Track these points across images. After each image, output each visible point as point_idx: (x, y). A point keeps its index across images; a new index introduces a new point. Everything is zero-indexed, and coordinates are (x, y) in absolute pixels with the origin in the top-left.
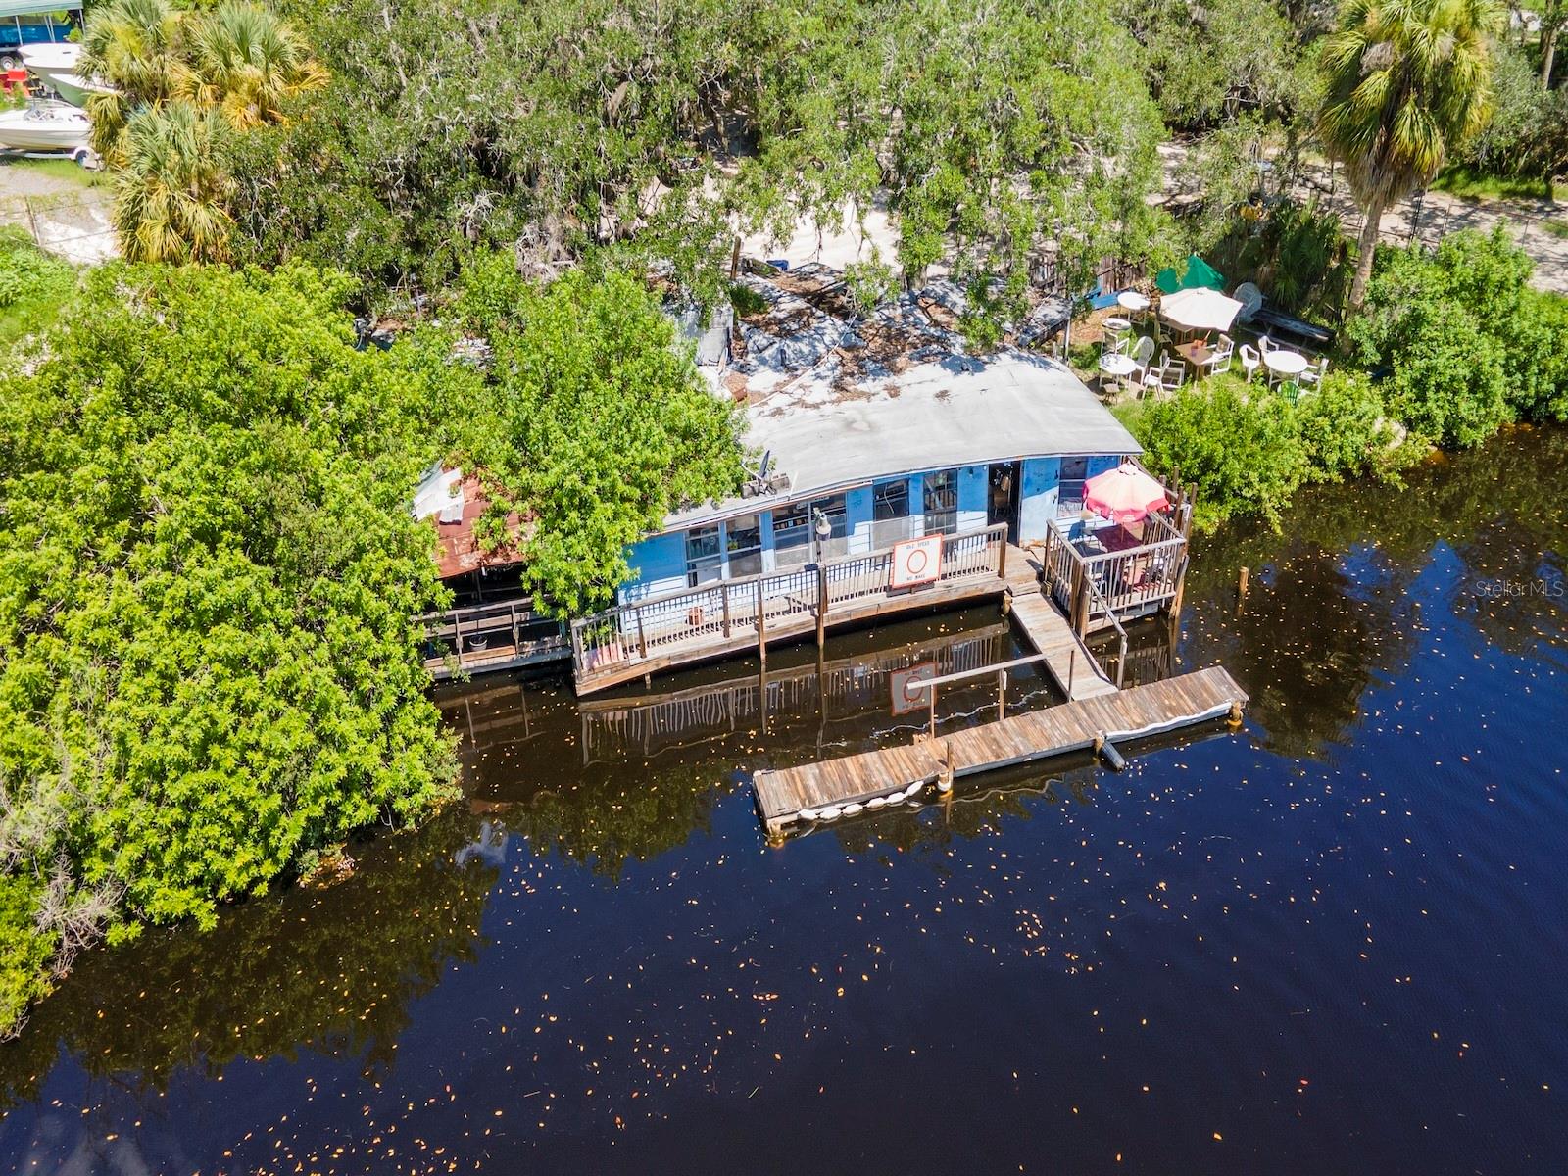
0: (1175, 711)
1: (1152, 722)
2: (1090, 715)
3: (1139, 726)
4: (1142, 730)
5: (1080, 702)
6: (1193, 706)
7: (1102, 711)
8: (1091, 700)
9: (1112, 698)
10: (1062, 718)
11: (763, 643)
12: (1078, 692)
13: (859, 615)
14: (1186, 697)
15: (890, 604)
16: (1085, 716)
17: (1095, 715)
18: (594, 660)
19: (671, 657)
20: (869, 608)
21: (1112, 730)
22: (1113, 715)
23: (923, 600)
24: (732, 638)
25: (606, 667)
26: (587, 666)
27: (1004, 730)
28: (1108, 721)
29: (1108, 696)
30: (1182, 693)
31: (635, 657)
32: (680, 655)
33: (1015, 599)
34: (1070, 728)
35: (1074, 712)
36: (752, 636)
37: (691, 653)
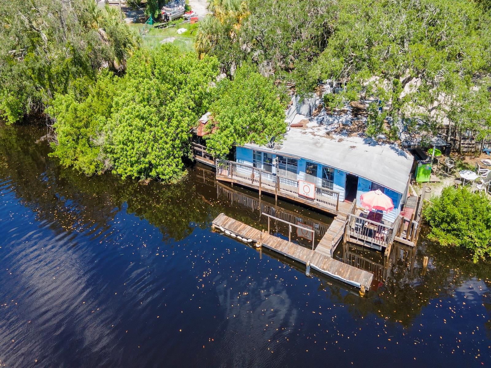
0: (339, 273)
1: (329, 271)
2: (313, 257)
3: (324, 269)
4: (323, 271)
5: (315, 253)
6: (347, 276)
7: (318, 258)
8: (319, 254)
10: (305, 252)
11: (260, 190)
12: (319, 250)
13: (288, 197)
14: (349, 273)
15: (299, 199)
16: (311, 256)
17: (315, 258)
18: (221, 172)
19: (237, 181)
20: (292, 197)
21: (313, 264)
22: (320, 261)
23: (308, 203)
24: (253, 184)
25: (223, 175)
26: (220, 173)
27: (287, 244)
28: (316, 262)
29: (325, 256)
30: (349, 271)
31: (230, 176)
32: (240, 181)
33: (337, 219)
34: (303, 255)
35: (310, 253)
36: (258, 187)
37: (242, 182)
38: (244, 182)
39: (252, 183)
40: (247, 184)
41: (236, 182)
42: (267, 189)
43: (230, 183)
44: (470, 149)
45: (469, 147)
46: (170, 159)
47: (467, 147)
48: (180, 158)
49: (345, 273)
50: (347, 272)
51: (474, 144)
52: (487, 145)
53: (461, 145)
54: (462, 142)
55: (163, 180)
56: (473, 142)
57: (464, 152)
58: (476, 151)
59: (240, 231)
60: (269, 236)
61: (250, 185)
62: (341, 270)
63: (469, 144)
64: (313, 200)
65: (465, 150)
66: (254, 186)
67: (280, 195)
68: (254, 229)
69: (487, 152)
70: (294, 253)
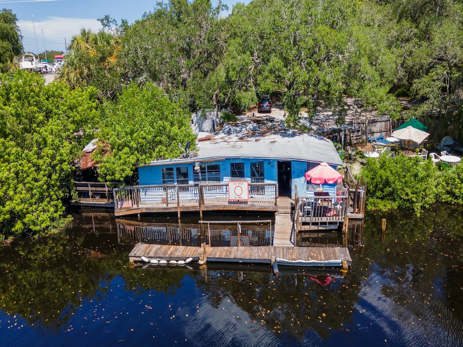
0: (313, 258)
1: (300, 259)
2: (275, 251)
3: (294, 260)
4: (293, 261)
5: (275, 247)
6: (323, 257)
7: (282, 251)
8: (280, 247)
9: (289, 248)
10: (263, 250)
11: (179, 211)
12: (277, 244)
13: (216, 209)
14: (322, 255)
15: (229, 206)
16: (273, 251)
17: (278, 252)
18: (122, 205)
19: (146, 209)
20: (220, 206)
21: (280, 258)
22: (285, 253)
23: (242, 208)
24: (168, 207)
25: (125, 208)
26: (119, 207)
27: (237, 249)
28: (281, 255)
29: (288, 247)
30: (322, 253)
31: (135, 206)
32: (149, 209)
33: (279, 214)
34: (263, 254)
35: (270, 250)
36: (176, 208)
37: (153, 209)
38: (156, 207)
39: (167, 205)
40: (159, 209)
41: (144, 211)
42: (188, 208)
43: (135, 215)
44: (359, 140)
45: (357, 139)
46: (45, 203)
47: (355, 139)
48: (60, 201)
49: (319, 256)
50: (320, 254)
51: (360, 136)
52: (370, 135)
53: (352, 138)
54: (351, 135)
55: (35, 232)
56: (360, 134)
57: (354, 144)
58: (363, 142)
59: (171, 253)
60: (211, 249)
61: (165, 209)
62: (312, 254)
63: (357, 136)
64: (246, 202)
65: (355, 142)
66: (170, 208)
67: (206, 209)
68: (189, 247)
69: (371, 141)
70: (251, 255)
